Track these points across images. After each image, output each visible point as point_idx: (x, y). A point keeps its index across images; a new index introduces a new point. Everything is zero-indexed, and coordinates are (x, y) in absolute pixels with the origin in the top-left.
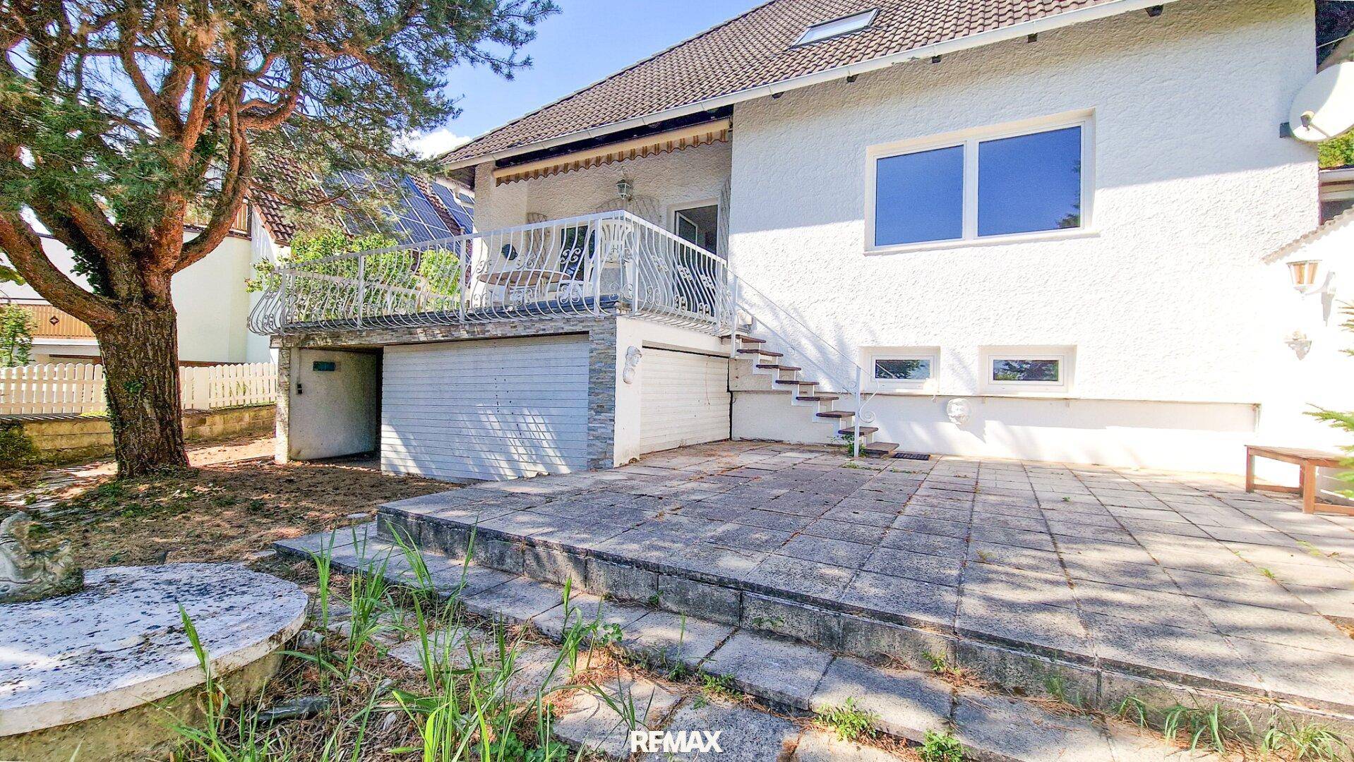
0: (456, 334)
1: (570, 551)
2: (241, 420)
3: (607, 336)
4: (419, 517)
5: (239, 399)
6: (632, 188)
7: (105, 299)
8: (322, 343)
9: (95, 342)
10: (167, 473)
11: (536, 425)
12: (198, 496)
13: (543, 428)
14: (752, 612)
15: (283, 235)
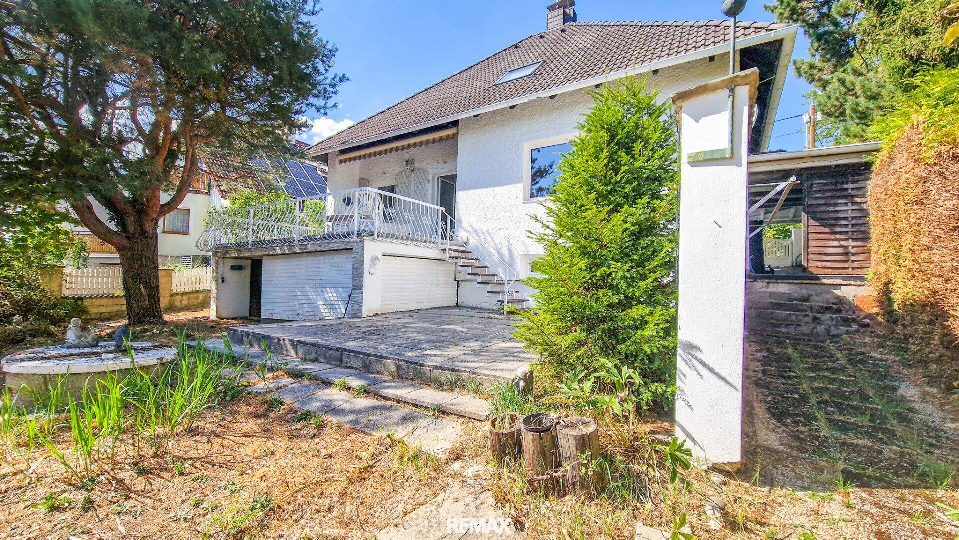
0: (294, 250)
1: (291, 341)
2: (198, 298)
3: (360, 250)
4: (242, 332)
5: (197, 287)
6: (414, 164)
7: (123, 234)
8: (234, 256)
9: (117, 256)
10: (151, 323)
11: (331, 295)
12: (164, 332)
13: (336, 299)
14: (345, 360)
15: (224, 194)
